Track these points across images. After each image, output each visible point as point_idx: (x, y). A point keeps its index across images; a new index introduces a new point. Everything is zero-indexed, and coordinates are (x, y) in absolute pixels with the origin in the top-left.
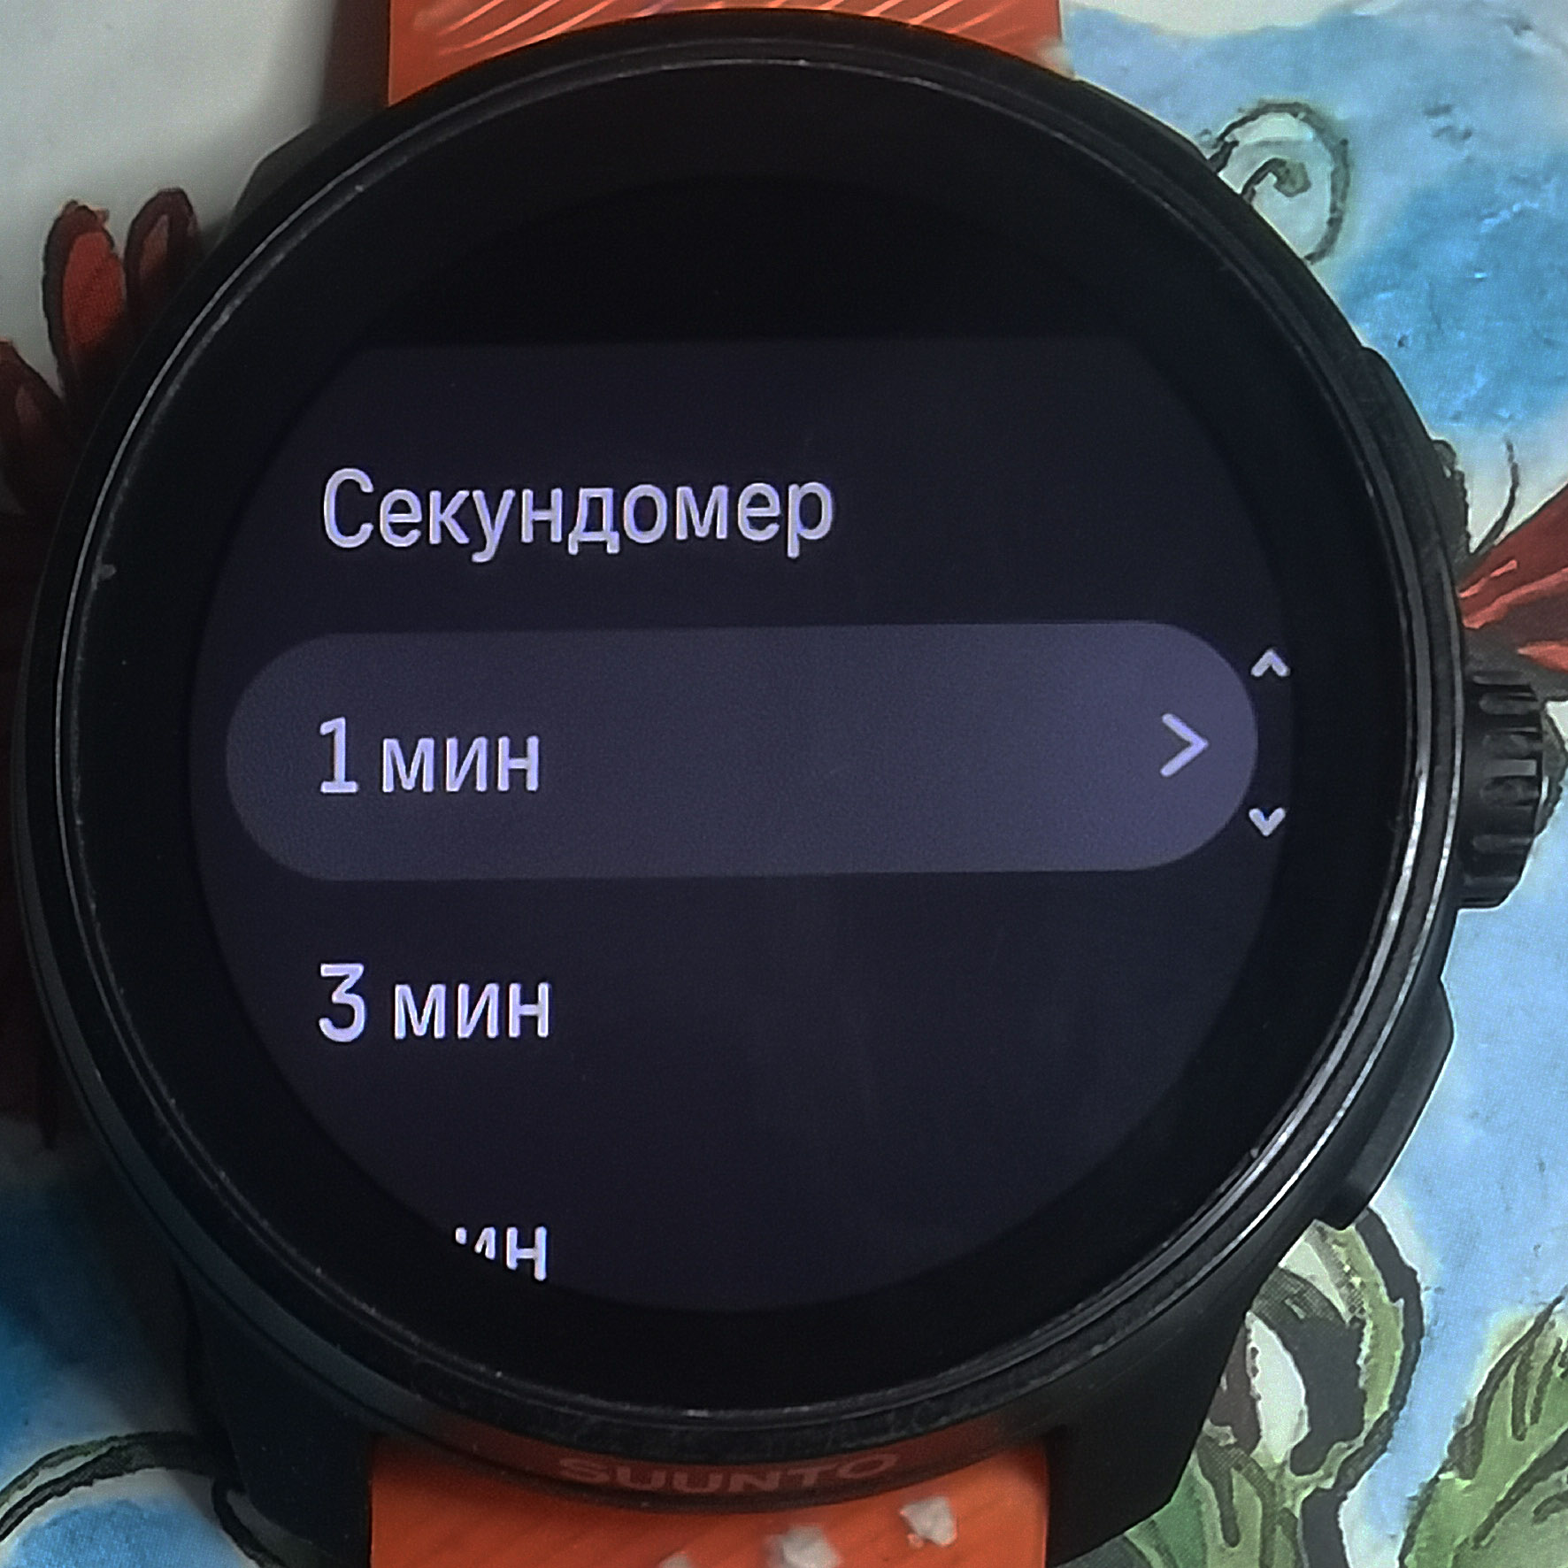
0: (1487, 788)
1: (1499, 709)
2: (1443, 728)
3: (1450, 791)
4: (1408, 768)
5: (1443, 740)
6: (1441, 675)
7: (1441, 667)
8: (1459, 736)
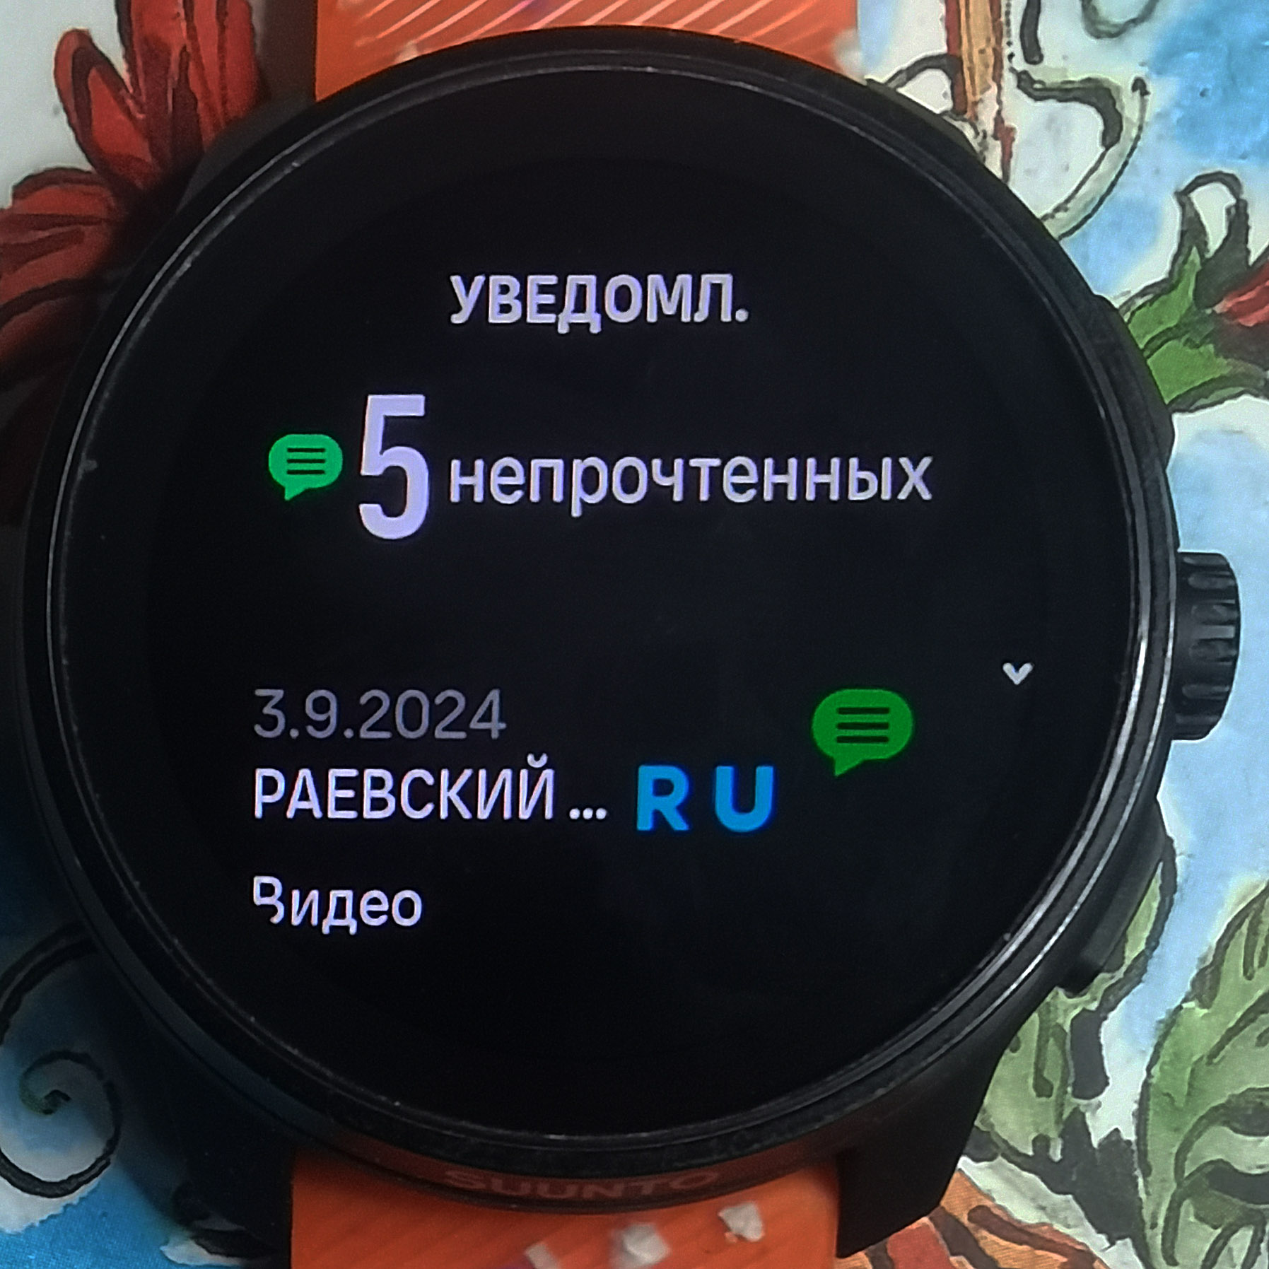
0: (1194, 648)
1: (1205, 584)
2: (1160, 602)
3: (1165, 651)
4: (1131, 634)
5: (1160, 610)
6: (1159, 560)
7: (1158, 553)
8: (1173, 608)
